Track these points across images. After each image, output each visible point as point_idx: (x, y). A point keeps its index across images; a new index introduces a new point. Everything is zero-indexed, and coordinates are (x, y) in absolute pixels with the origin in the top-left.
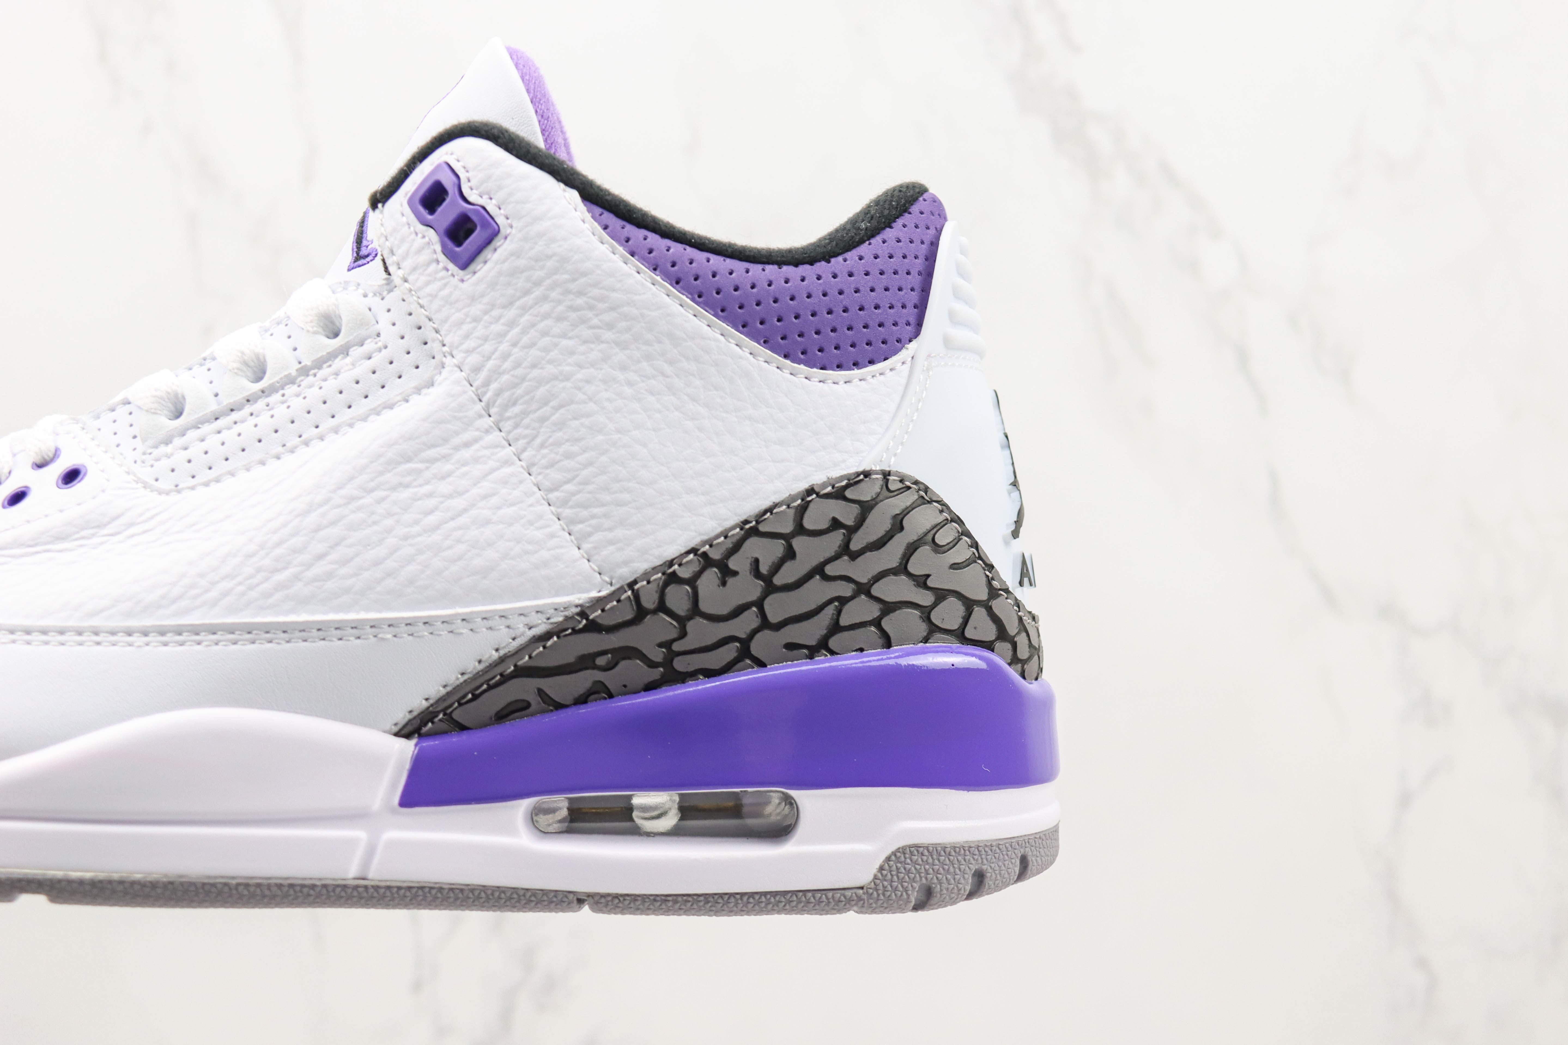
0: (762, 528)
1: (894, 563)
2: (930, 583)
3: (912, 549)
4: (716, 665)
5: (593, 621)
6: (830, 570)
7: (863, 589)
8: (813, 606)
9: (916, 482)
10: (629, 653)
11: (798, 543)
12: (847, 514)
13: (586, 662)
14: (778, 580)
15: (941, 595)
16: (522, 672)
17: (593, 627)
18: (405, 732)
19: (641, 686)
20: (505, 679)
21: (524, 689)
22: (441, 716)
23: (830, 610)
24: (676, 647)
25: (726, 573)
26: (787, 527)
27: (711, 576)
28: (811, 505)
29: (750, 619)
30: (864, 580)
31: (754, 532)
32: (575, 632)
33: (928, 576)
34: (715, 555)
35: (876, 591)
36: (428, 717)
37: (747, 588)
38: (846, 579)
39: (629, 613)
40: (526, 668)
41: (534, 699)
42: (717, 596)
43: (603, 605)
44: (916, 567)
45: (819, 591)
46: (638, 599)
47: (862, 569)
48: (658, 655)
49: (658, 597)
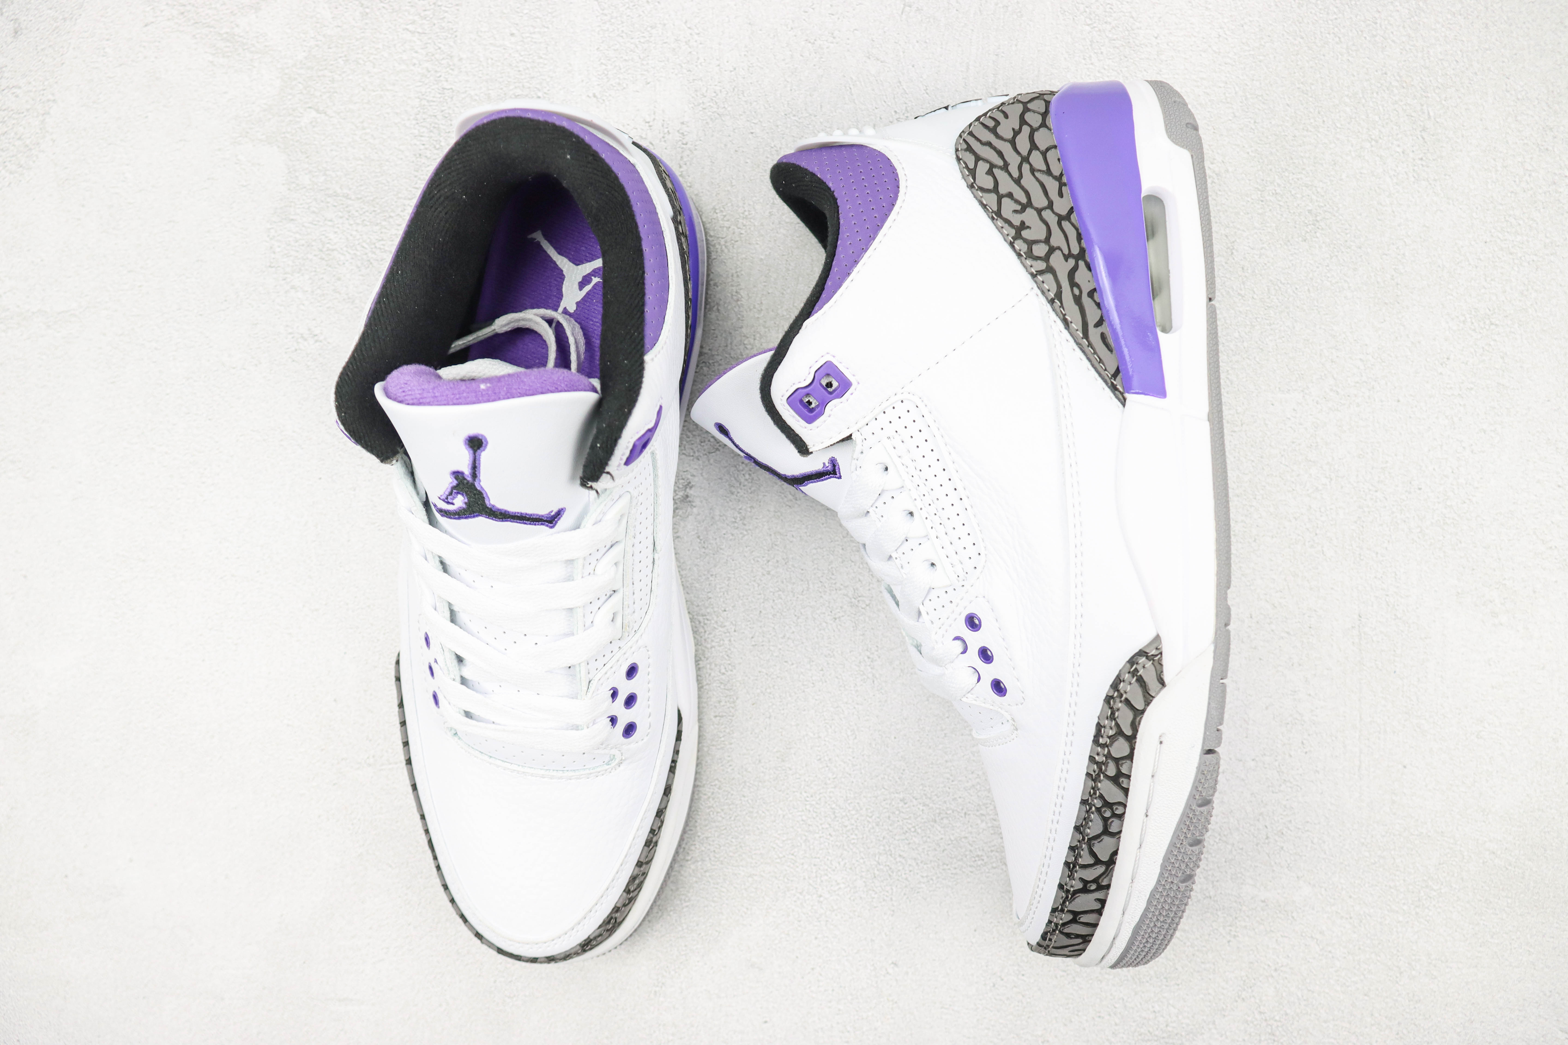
0: (995, 209)
1: (1008, 145)
2: (1017, 127)
3: (998, 136)
4: (1075, 232)
5: (1055, 295)
6: (1016, 174)
7: (1025, 159)
8: (1037, 184)
9: (960, 136)
10: (1072, 274)
11: (1002, 190)
12: (983, 167)
13: (1078, 300)
14: (1024, 200)
15: (1023, 121)
16: (1086, 335)
17: (1059, 295)
18: (1123, 402)
19: (1089, 272)
20: (1090, 345)
21: (1094, 334)
22: (1113, 381)
23: (1037, 174)
24: (1066, 252)
25: (1023, 226)
26: (994, 197)
27: (1025, 233)
28: (980, 185)
29: (1047, 214)
30: (1019, 159)
31: (998, 213)
32: (1062, 306)
33: (1013, 129)
34: (1013, 232)
35: (1025, 153)
36: (1114, 388)
37: (1030, 216)
38: (1020, 168)
39: (1049, 277)
40: (1083, 334)
41: (1100, 330)
42: (1036, 231)
43: (1046, 291)
44: (1009, 135)
45: (1028, 180)
46: (1041, 272)
47: (1014, 160)
48: (1072, 262)
49: (1039, 262)
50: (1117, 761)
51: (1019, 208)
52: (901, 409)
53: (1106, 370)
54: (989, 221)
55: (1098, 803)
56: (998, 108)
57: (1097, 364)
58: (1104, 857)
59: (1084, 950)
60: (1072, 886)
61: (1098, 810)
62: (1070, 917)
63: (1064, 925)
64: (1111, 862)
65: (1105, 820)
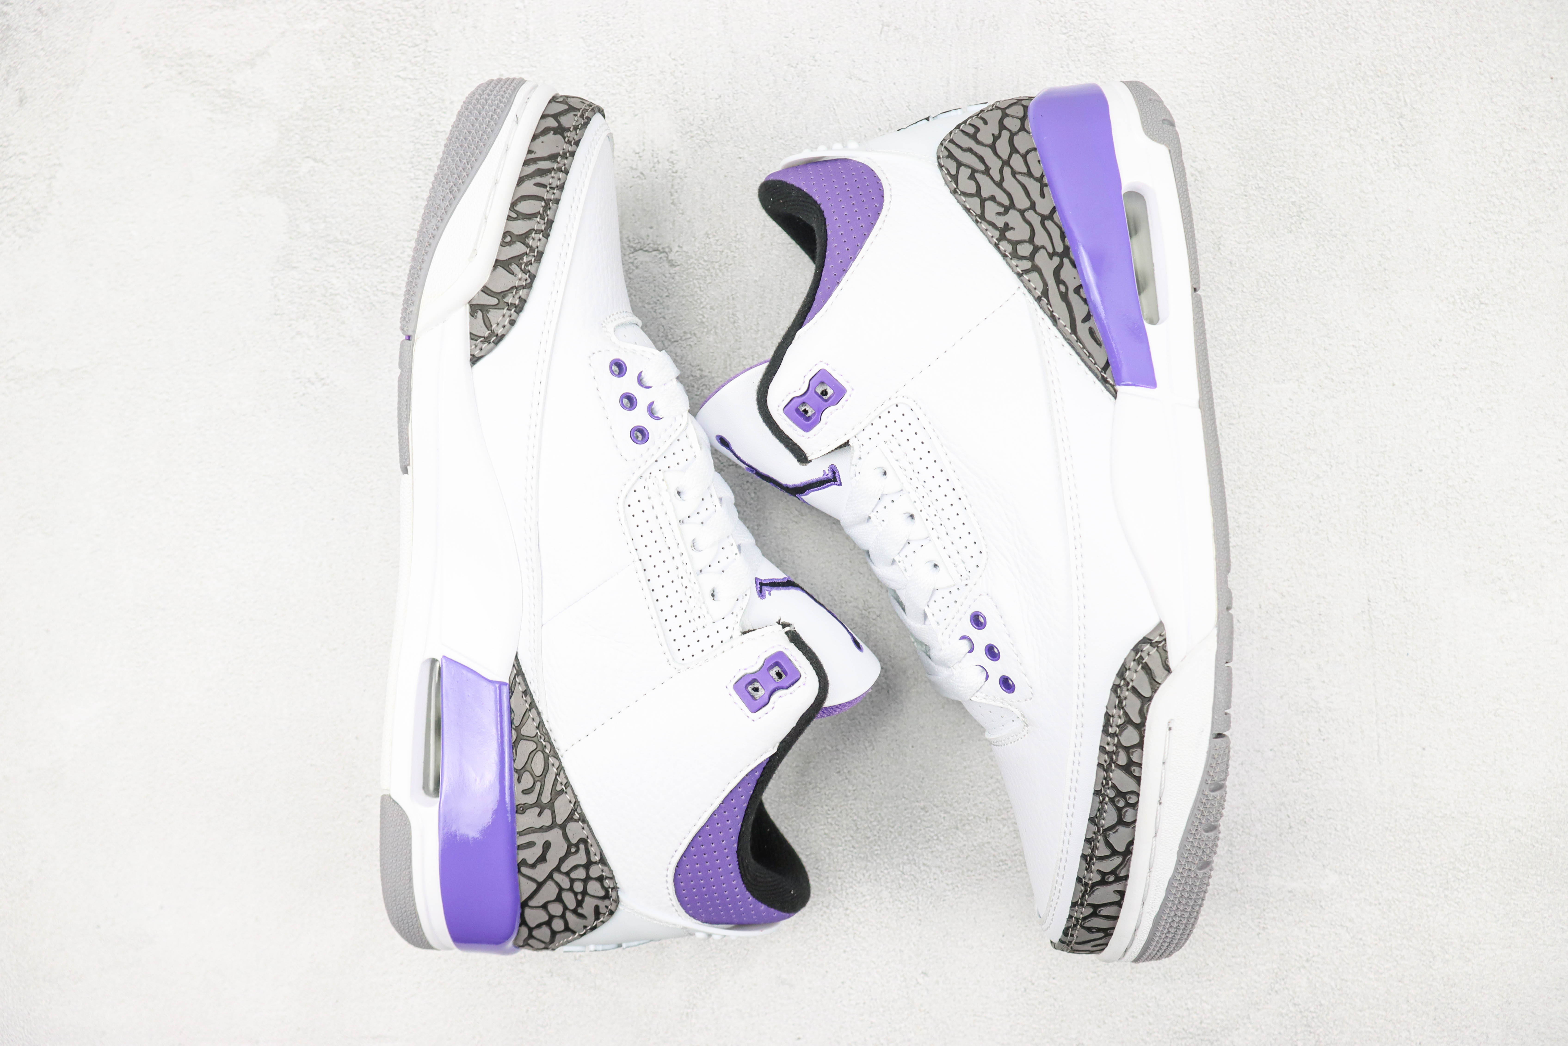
0: (979, 212)
1: (989, 150)
2: (996, 133)
3: (978, 142)
4: (1058, 231)
5: (1041, 293)
6: (997, 178)
7: (1006, 163)
8: (1019, 186)
9: (942, 144)
10: (1057, 272)
11: (985, 194)
12: (965, 173)
13: (1064, 297)
14: (1007, 202)
15: (1002, 127)
16: (1074, 330)
17: (1045, 293)
18: (1115, 394)
19: (1074, 269)
20: (1078, 340)
21: (1083, 329)
22: (1103, 374)
23: (1019, 177)
24: (1050, 250)
25: (1007, 228)
26: (977, 201)
27: (1009, 234)
28: (963, 190)
29: (1030, 215)
30: (1000, 163)
31: (982, 216)
32: (1049, 303)
33: (993, 135)
34: (997, 234)
35: (1005, 156)
36: (1104, 381)
37: (1013, 218)
38: (1001, 171)
39: (1035, 275)
40: (1071, 329)
41: (1087, 325)
42: (1020, 232)
43: (1033, 290)
44: (990, 141)
45: (1010, 183)
46: (1026, 272)
47: (994, 164)
48: (1056, 260)
49: (1024, 261)
50: (1127, 749)
51: (1002, 210)
52: (896, 413)
53: (1095, 364)
54: (973, 224)
55: (1111, 793)
56: (978, 115)
57: (1087, 358)
58: (1121, 848)
59: (1107, 944)
60: (1090, 879)
61: (1112, 800)
62: (1090, 910)
63: (1084, 919)
64: (1128, 852)
65: (1119, 810)
